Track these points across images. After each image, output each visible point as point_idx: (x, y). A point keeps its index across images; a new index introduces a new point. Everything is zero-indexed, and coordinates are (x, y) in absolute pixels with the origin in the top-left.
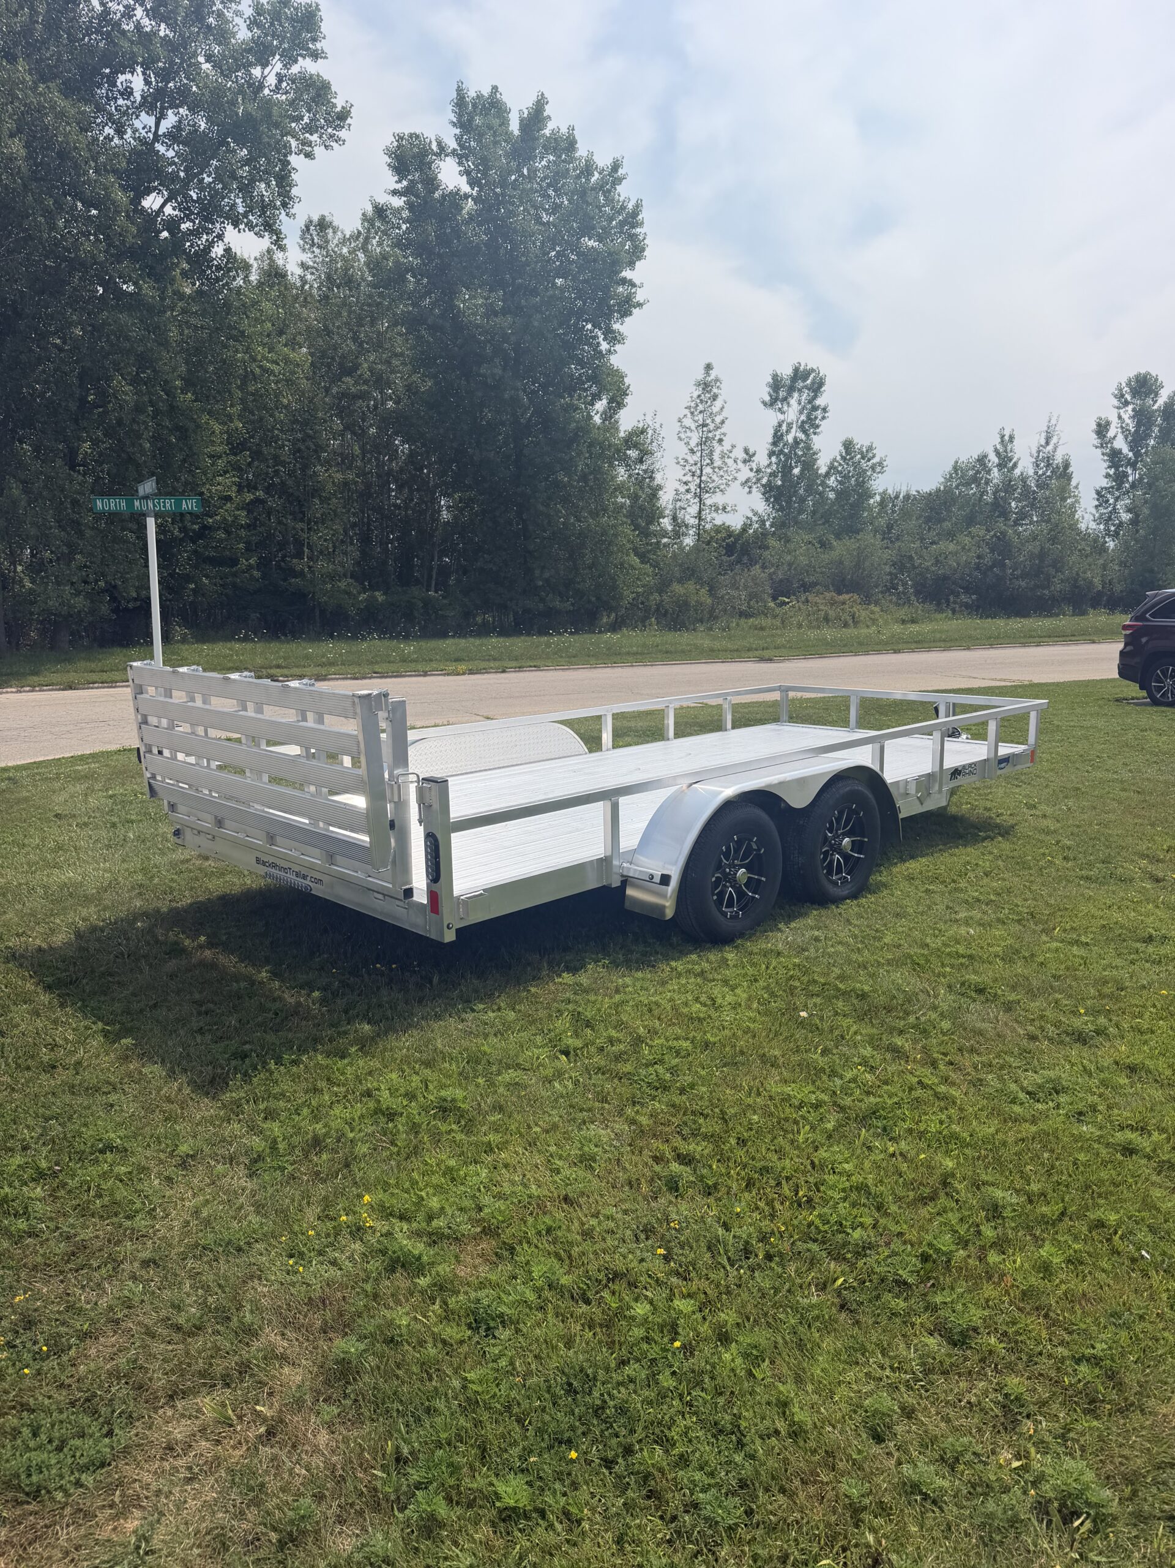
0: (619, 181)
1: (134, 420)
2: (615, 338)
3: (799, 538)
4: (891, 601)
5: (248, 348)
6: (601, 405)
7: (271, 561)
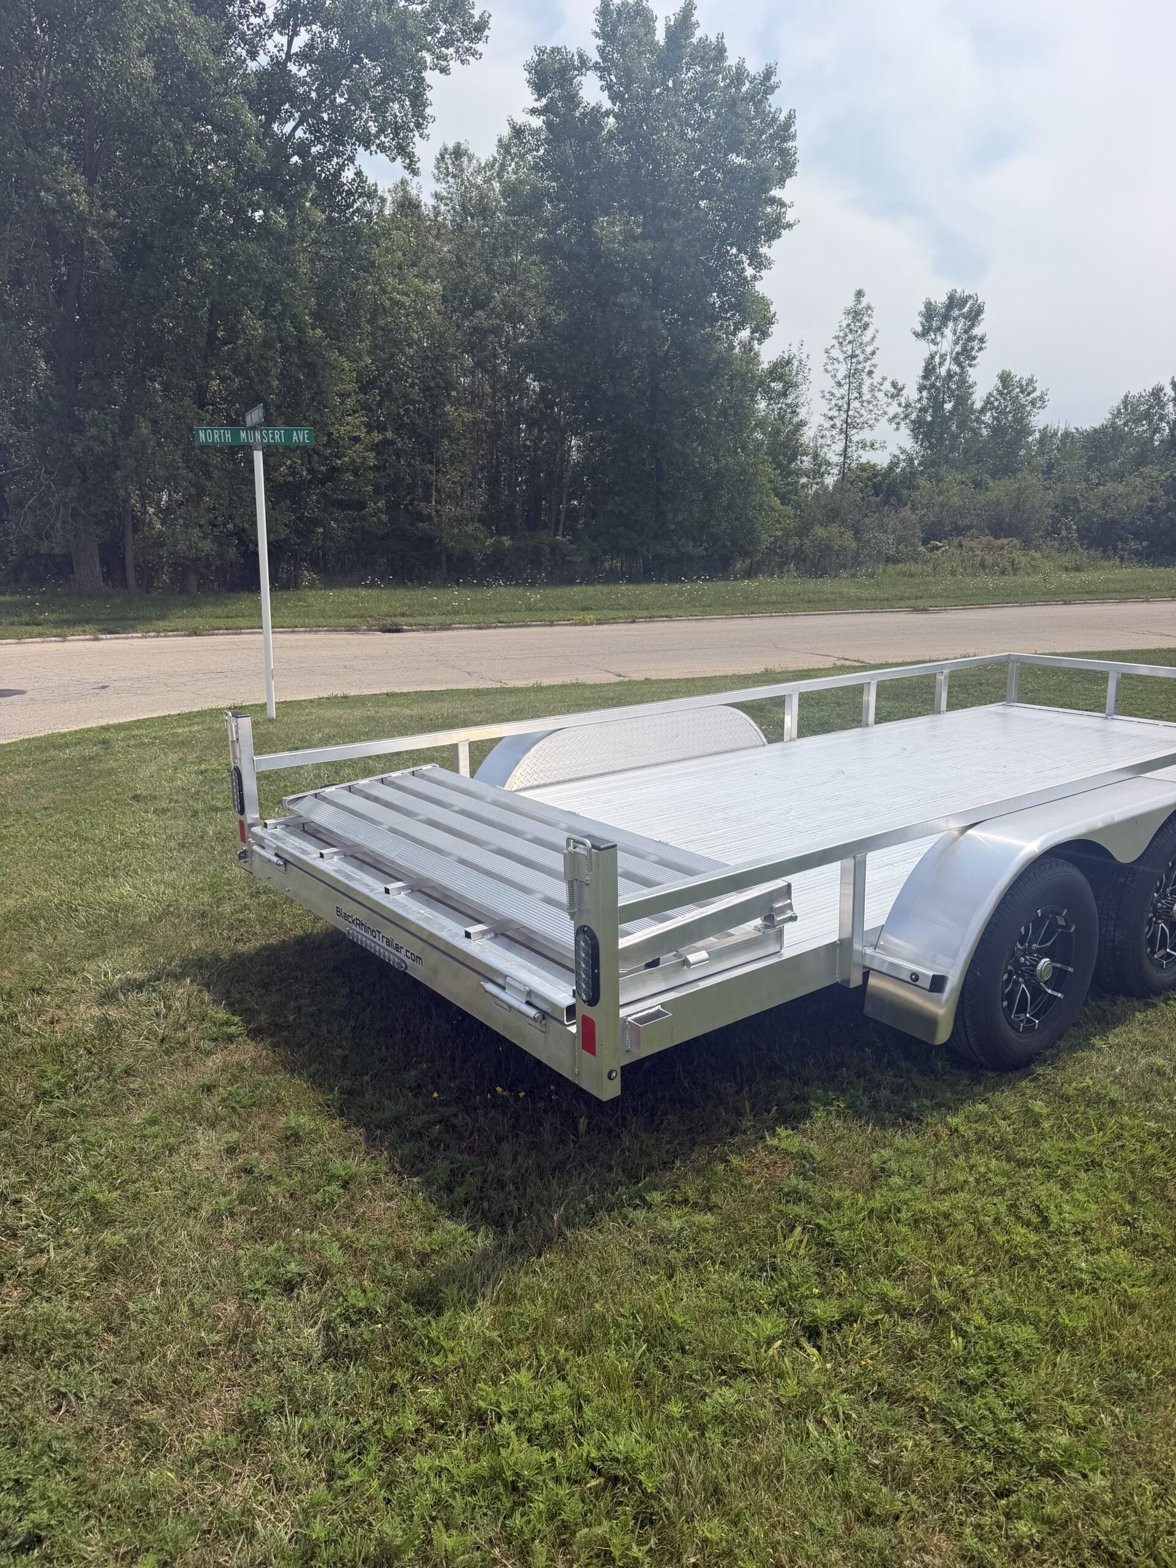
0: (771, 90)
1: (262, 356)
2: (761, 264)
3: (952, 477)
4: (1052, 547)
5: (378, 279)
6: (745, 334)
7: (399, 504)
